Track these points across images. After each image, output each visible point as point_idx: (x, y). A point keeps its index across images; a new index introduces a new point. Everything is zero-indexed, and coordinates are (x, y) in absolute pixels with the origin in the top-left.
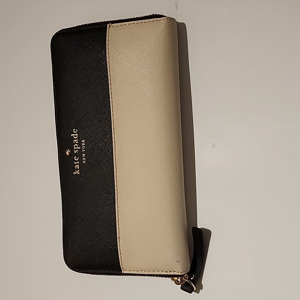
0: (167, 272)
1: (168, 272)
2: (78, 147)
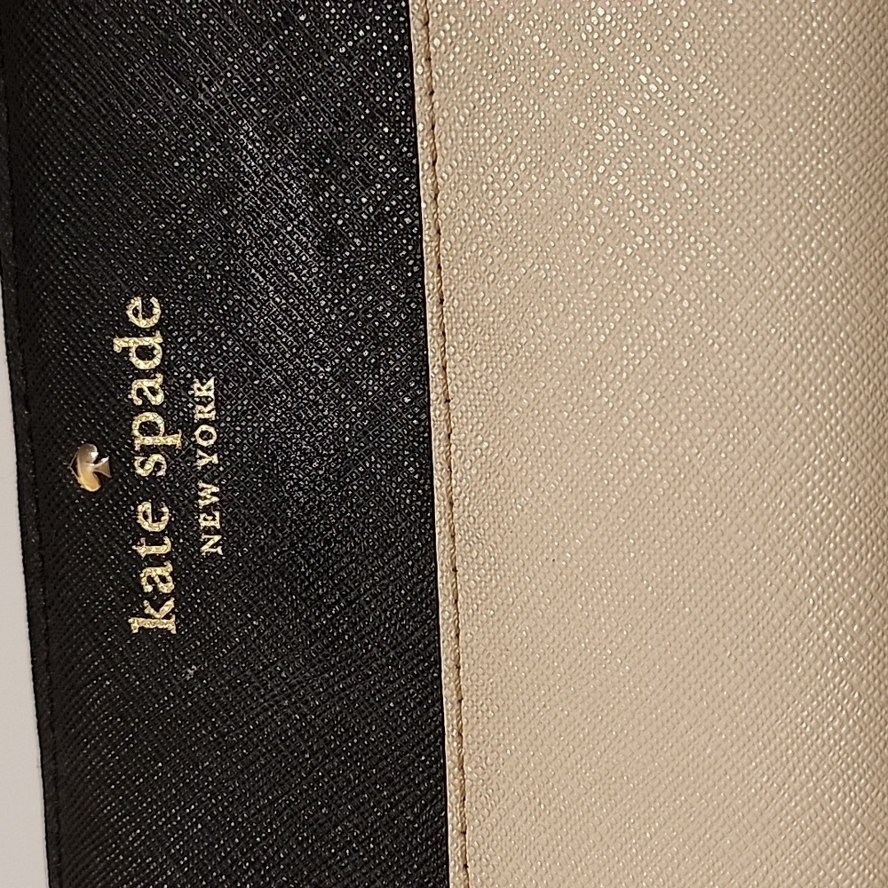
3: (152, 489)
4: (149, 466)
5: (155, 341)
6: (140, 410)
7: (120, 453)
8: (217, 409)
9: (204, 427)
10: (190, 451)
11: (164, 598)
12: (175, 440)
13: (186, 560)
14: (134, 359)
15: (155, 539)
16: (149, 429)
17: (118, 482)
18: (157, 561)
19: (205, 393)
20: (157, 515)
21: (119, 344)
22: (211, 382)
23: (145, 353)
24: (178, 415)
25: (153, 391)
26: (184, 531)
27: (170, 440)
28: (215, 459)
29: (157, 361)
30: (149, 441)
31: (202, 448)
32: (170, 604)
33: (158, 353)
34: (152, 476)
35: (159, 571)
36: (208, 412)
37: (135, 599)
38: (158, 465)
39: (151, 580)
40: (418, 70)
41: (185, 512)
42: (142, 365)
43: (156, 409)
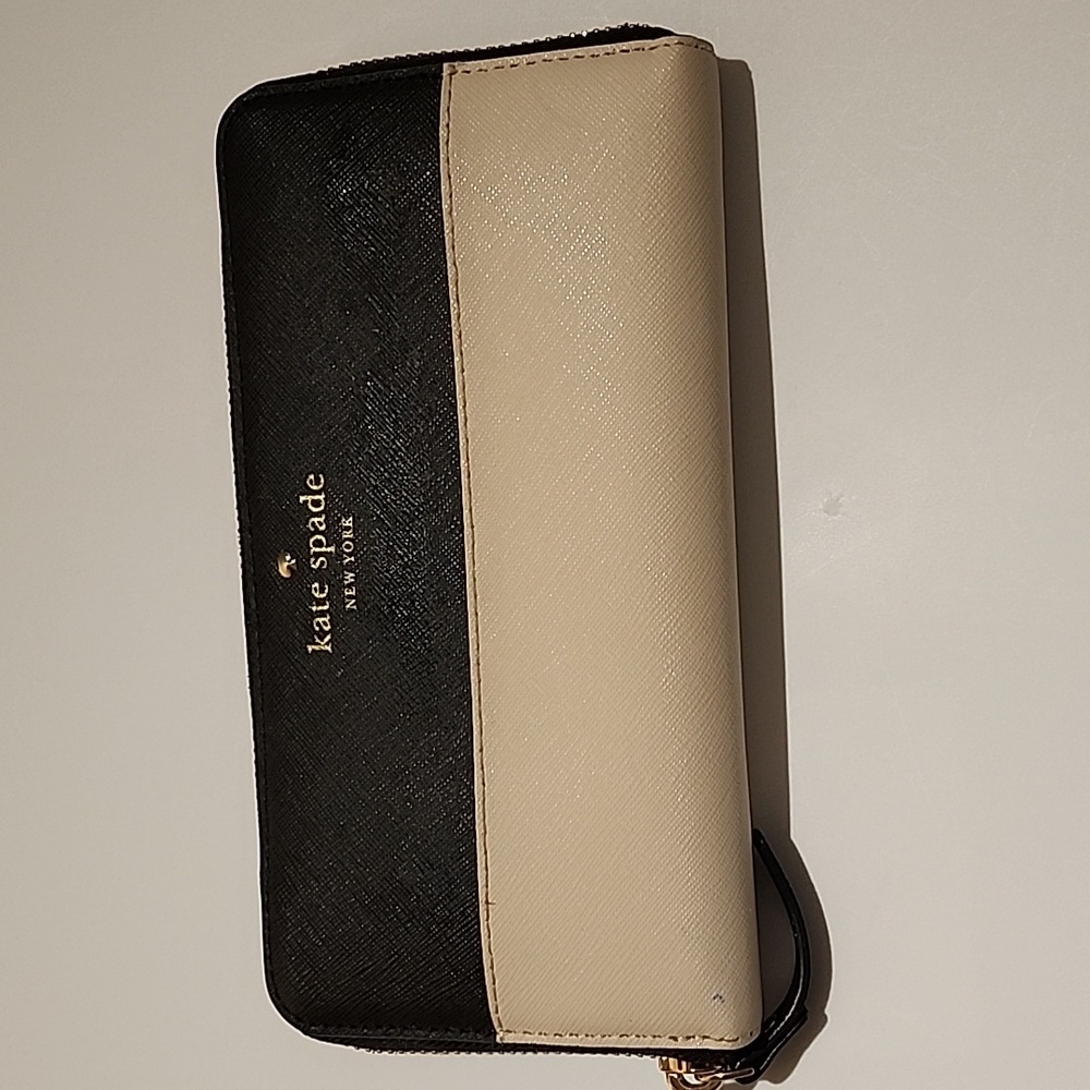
0: (675, 1039)
1: (680, 1039)
2: (326, 547)
3: (319, 575)
4: (318, 564)
5: (322, 497)
6: (313, 534)
7: (303, 557)
8: (354, 533)
9: (347, 542)
10: (339, 555)
11: (326, 633)
12: (332, 549)
13: (337, 614)
14: (311, 507)
15: (320, 602)
16: (318, 543)
17: (301, 572)
18: (322, 614)
19: (347, 524)
20: (322, 591)
21: (302, 499)
22: (351, 519)
23: (316, 503)
24: (333, 535)
25: (321, 524)
26: (336, 598)
27: (329, 549)
28: (353, 559)
29: (322, 508)
30: (318, 550)
31: (347, 554)
32: (328, 637)
33: (323, 503)
34: (320, 568)
35: (323, 619)
36: (348, 535)
37: (311, 635)
38: (322, 563)
39: (318, 624)
40: (456, 359)
41: (337, 589)
42: (314, 510)
43: (321, 533)
